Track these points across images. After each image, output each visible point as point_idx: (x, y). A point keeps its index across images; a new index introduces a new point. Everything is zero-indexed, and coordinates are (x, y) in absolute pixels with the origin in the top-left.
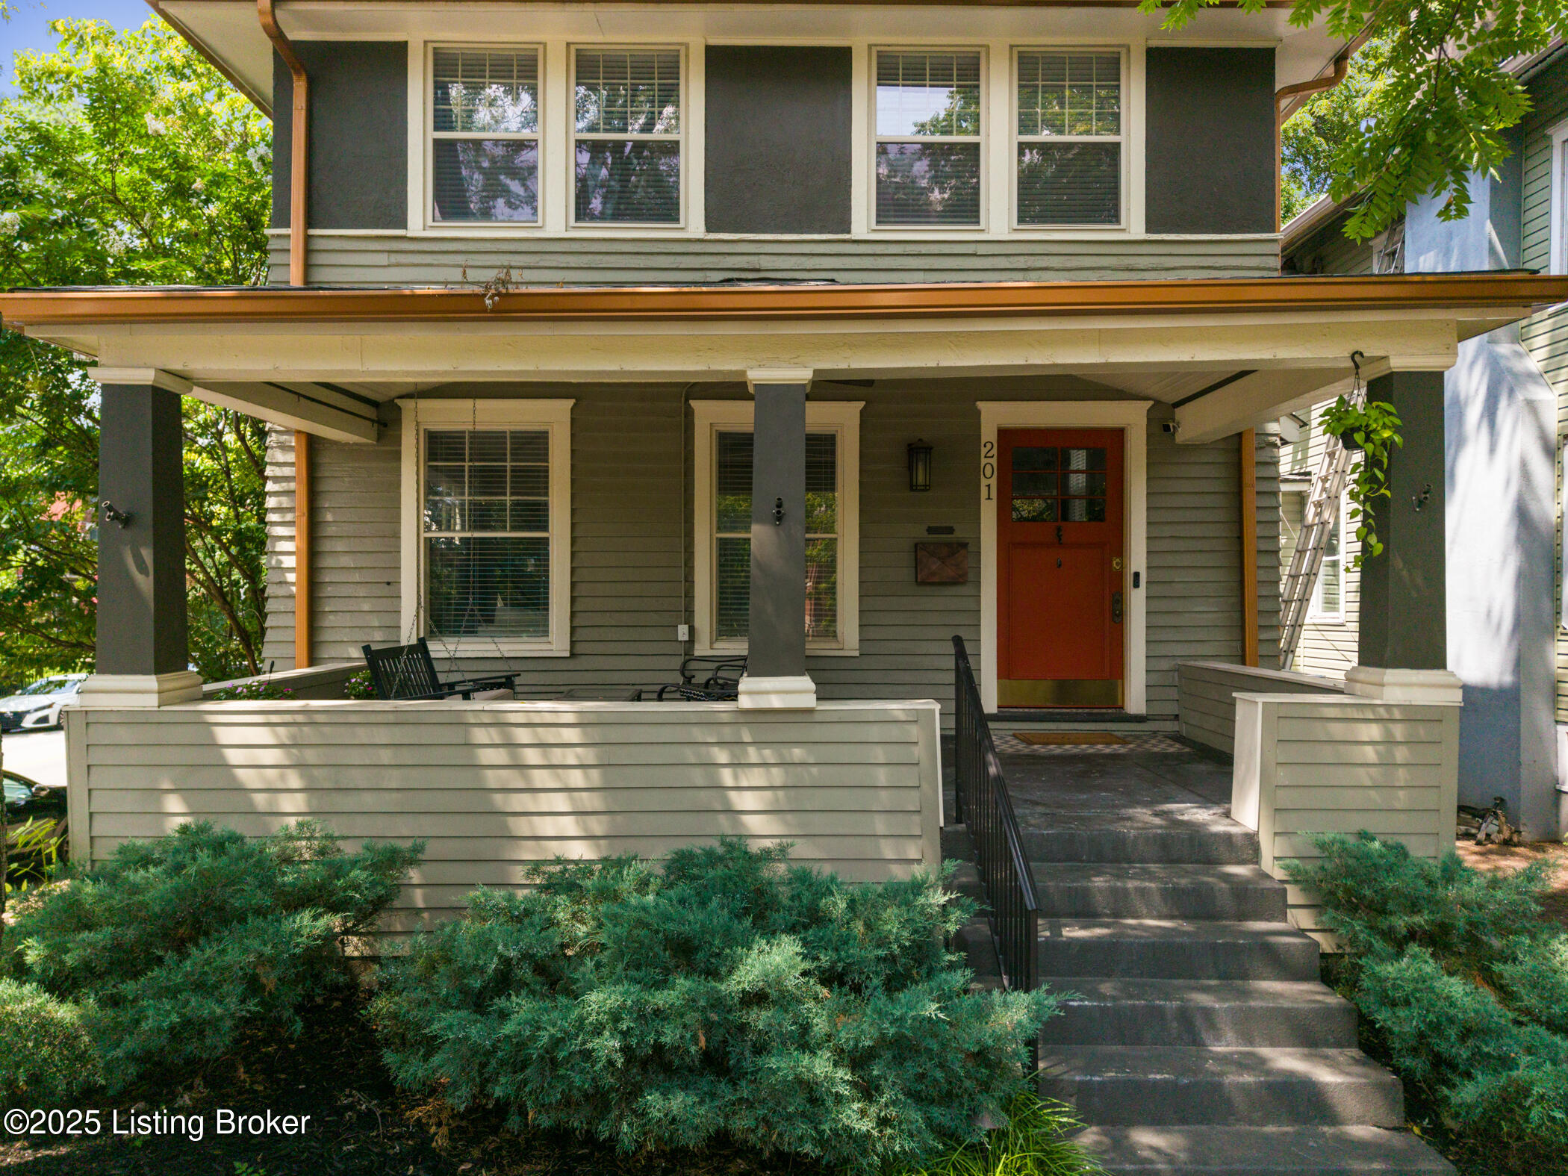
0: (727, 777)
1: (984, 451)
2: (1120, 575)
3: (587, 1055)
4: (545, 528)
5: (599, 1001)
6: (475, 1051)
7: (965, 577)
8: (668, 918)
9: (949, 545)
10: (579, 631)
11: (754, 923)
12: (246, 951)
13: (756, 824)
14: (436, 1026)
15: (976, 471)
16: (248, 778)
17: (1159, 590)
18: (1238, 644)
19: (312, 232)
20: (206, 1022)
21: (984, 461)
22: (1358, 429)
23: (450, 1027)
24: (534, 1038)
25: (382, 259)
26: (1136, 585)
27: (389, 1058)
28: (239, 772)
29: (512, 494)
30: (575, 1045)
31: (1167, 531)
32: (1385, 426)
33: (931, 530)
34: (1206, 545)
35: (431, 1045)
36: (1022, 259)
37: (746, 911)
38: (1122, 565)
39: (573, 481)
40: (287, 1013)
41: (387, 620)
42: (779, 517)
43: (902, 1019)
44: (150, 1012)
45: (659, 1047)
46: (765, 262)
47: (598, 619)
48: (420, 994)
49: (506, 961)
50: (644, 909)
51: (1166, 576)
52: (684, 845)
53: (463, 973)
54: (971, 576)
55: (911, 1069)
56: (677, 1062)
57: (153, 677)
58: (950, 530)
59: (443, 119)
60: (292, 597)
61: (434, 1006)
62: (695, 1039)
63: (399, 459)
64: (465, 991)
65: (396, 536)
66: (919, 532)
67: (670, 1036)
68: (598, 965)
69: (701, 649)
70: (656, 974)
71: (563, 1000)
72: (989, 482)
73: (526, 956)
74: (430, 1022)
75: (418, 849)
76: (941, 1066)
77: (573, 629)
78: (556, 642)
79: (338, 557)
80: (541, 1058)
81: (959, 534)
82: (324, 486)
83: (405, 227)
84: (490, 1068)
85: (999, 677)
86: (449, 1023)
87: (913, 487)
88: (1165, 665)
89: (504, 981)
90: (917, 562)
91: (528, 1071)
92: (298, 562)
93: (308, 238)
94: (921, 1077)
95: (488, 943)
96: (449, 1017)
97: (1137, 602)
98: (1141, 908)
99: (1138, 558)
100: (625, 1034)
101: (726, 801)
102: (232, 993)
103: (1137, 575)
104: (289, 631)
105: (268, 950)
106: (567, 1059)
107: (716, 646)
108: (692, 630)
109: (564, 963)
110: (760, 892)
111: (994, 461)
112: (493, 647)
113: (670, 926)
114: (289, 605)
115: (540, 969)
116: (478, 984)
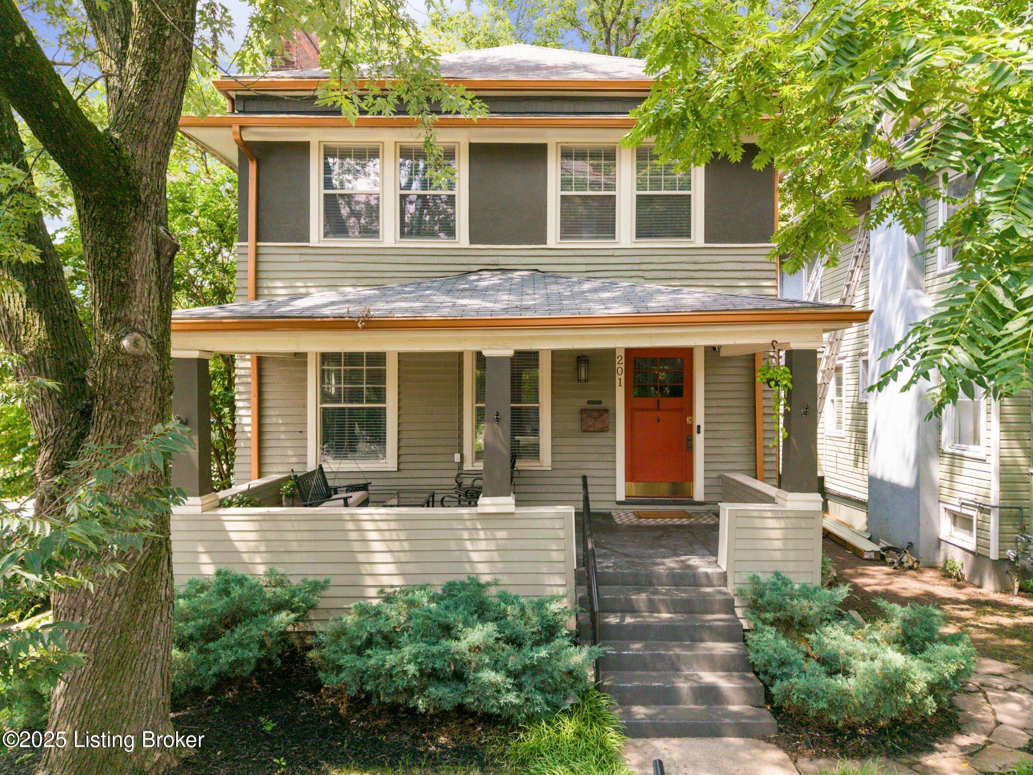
0: (469, 545)
1: (617, 360)
2: (691, 427)
3: (405, 672)
4: (384, 402)
5: (408, 650)
6: (358, 671)
7: (607, 428)
8: (440, 615)
9: (598, 410)
10: (402, 458)
11: (479, 617)
12: (260, 629)
13: (482, 568)
14: (342, 661)
15: (614, 371)
16: (241, 546)
17: (710, 435)
18: (753, 463)
19: (259, 244)
20: (243, 660)
21: (617, 366)
22: (773, 380)
23: (348, 661)
24: (383, 665)
25: (297, 258)
26: (699, 432)
27: (321, 675)
28: (236, 544)
29: (367, 383)
30: (399, 669)
31: (714, 403)
32: (784, 379)
33: (589, 402)
34: (736, 411)
35: (340, 669)
36: (638, 258)
37: (476, 612)
38: (692, 420)
39: (399, 377)
40: (274, 657)
41: (300, 451)
42: (498, 420)
43: (532, 657)
44: (223, 655)
45: (434, 669)
46: (501, 260)
47: (412, 450)
48: (333, 648)
49: (371, 634)
50: (430, 611)
51: (716, 427)
52: (451, 578)
53: (352, 639)
54: (610, 427)
55: (539, 678)
56: (442, 675)
57: (199, 498)
58: (600, 402)
59: (328, 184)
60: (249, 439)
61: (340, 653)
62: (449, 666)
63: (306, 366)
64: (353, 647)
65: (305, 406)
66: (583, 403)
67: (438, 664)
68: (410, 636)
69: (467, 466)
70: (434, 639)
71: (394, 650)
72: (620, 377)
73: (379, 632)
74: (339, 659)
75: (327, 582)
76: (552, 678)
77: (399, 456)
78: (389, 462)
79: (273, 418)
80: (386, 674)
81: (604, 405)
82: (266, 380)
83: (308, 241)
84: (365, 679)
85: (626, 481)
86: (347, 660)
87: (579, 380)
88: (714, 475)
89: (370, 643)
90: (582, 420)
91: (381, 679)
92: (252, 420)
93: (257, 247)
94: (543, 682)
95: (362, 626)
96: (347, 658)
97: (699, 441)
98: (662, 608)
99: (699, 417)
100: (420, 664)
101: (468, 557)
102: (255, 646)
103: (699, 427)
104: (248, 458)
105: (269, 629)
106: (397, 674)
107: (475, 464)
108: (462, 456)
109: (394, 635)
110: (482, 603)
111: (623, 366)
112: (355, 466)
113: (441, 619)
114: (248, 444)
115: (385, 637)
116: (359, 644)
